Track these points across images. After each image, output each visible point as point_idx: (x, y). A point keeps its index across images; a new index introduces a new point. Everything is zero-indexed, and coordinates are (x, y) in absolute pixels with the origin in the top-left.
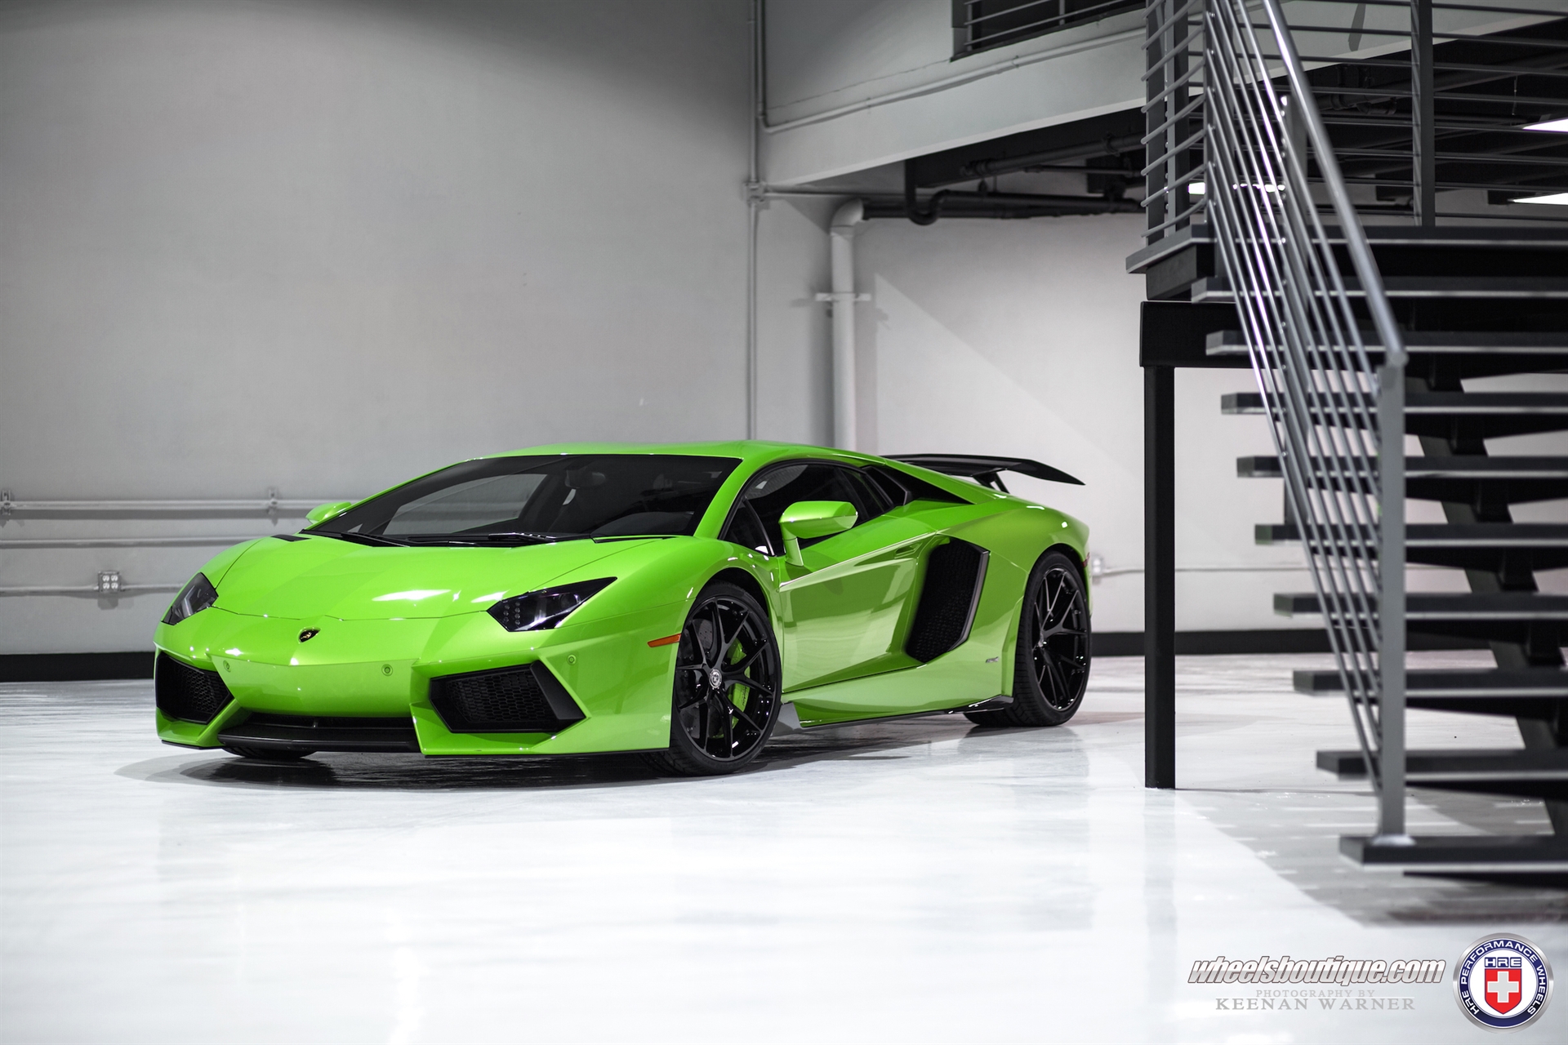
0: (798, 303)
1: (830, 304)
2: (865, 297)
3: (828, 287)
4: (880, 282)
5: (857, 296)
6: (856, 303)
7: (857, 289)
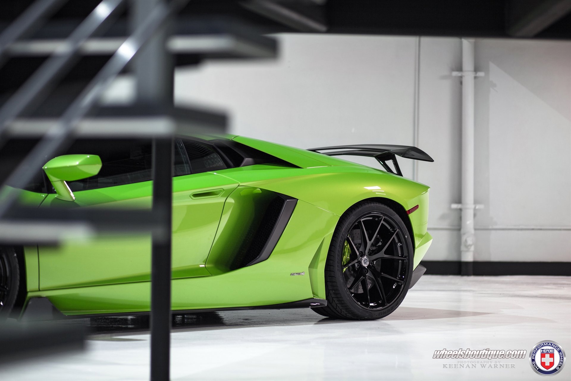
0: (444, 77)
1: (461, 77)
2: (481, 74)
3: (460, 68)
4: (493, 67)
5: (476, 74)
6: (475, 78)
7: (476, 69)
